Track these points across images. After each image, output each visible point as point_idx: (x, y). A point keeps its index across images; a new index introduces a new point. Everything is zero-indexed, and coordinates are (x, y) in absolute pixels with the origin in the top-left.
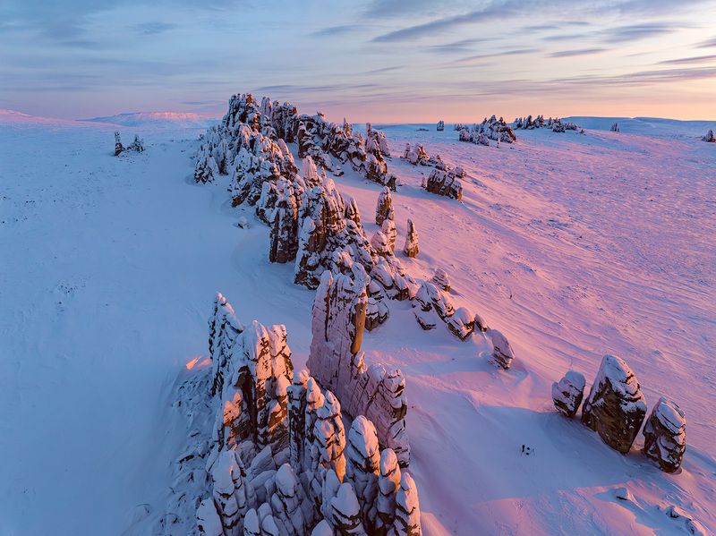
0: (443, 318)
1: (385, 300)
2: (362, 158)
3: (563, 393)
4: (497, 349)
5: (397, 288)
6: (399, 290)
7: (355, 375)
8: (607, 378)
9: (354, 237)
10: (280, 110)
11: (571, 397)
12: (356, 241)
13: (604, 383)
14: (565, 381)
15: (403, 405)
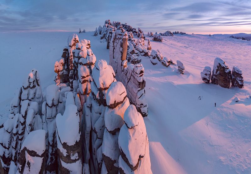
0: (160, 61)
1: (140, 56)
2: (136, 32)
3: (205, 74)
4: (179, 67)
5: (144, 52)
6: (145, 53)
7: (122, 70)
8: (219, 63)
9: (130, 39)
10: (117, 23)
11: (208, 75)
12: (131, 40)
13: (218, 65)
14: (205, 70)
15: (143, 81)
